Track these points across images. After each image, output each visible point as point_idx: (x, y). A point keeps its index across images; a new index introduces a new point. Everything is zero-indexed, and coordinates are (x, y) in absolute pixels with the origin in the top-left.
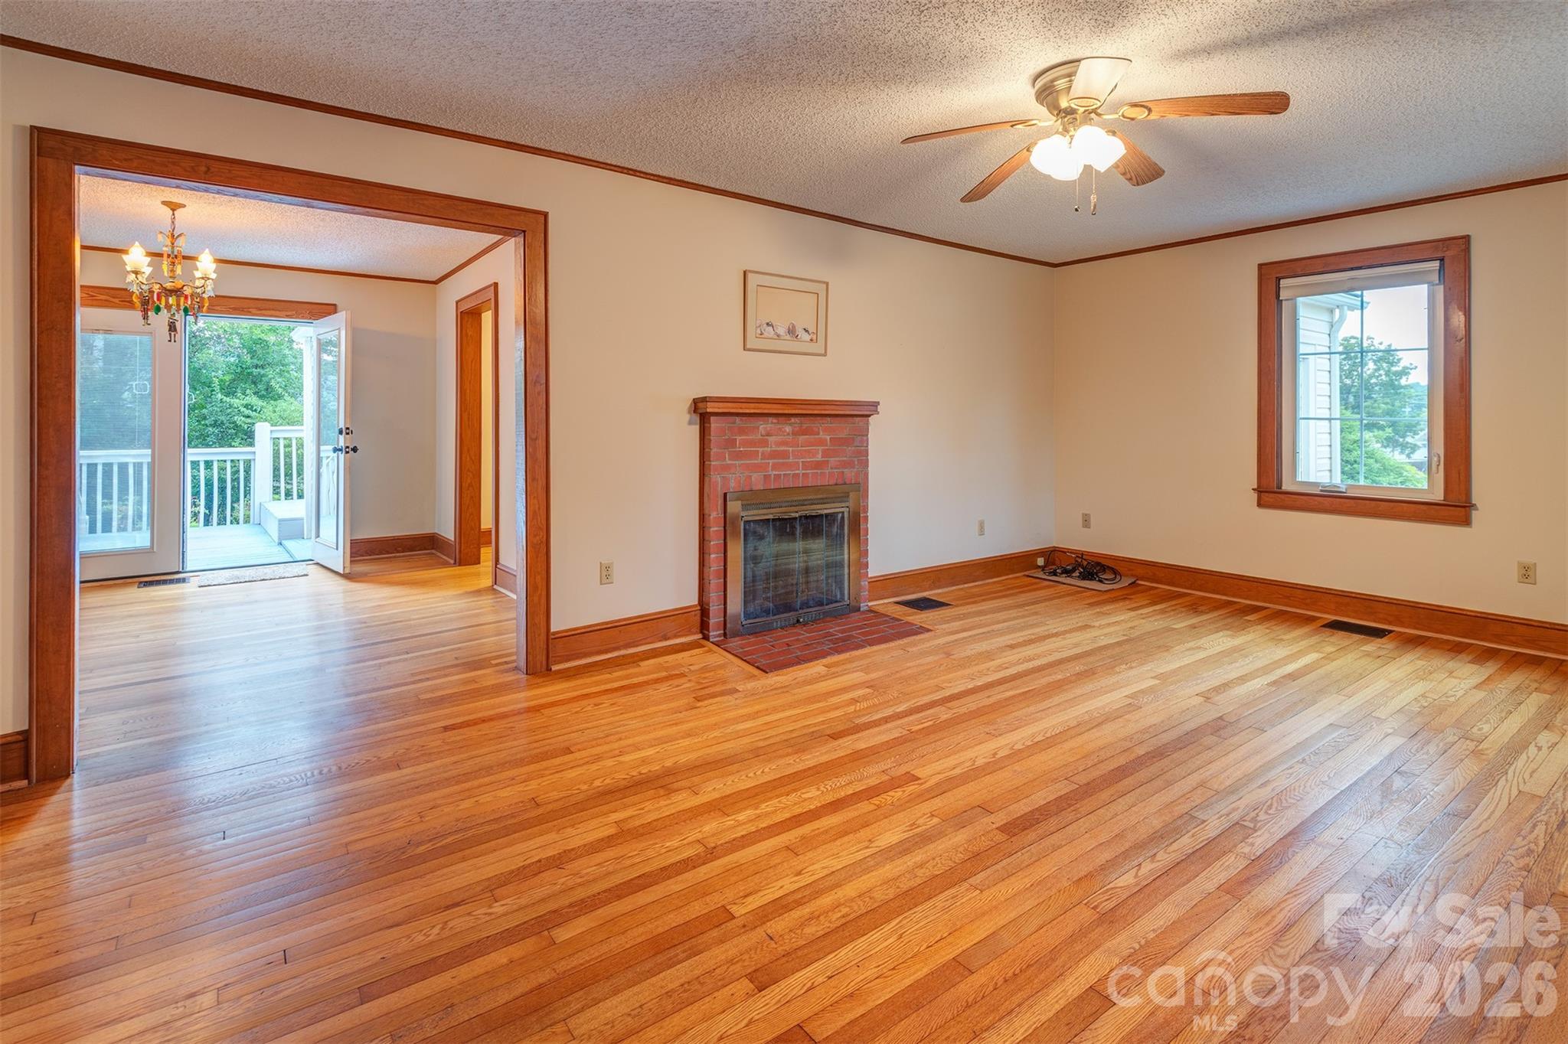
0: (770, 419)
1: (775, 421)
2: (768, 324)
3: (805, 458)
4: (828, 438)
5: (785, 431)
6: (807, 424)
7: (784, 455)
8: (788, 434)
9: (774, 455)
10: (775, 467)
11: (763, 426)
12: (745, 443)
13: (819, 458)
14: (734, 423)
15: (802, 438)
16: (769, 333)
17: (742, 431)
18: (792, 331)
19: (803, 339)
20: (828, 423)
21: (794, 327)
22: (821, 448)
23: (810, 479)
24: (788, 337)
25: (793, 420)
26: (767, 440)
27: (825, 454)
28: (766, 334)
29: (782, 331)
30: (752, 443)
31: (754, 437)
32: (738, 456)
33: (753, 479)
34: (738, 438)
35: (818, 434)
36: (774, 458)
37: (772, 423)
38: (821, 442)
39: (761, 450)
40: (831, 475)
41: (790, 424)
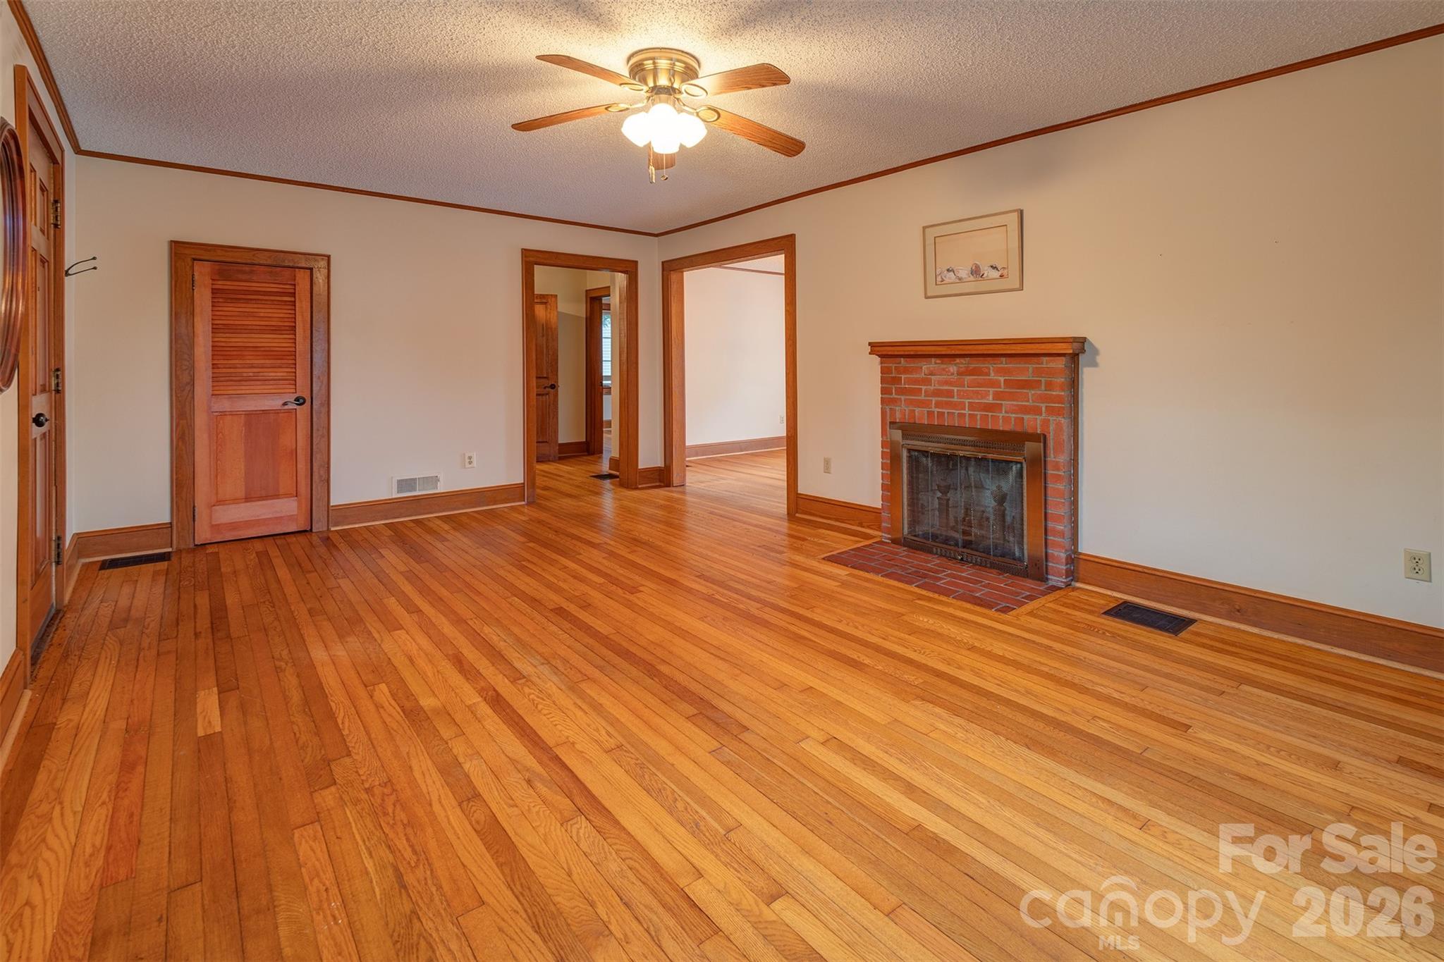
0: (933, 360)
1: (938, 361)
2: (948, 270)
3: (972, 398)
4: (1002, 379)
5: (949, 371)
6: (975, 364)
7: (950, 394)
8: (953, 374)
9: (937, 393)
10: (938, 405)
11: (926, 366)
12: (909, 381)
13: (990, 400)
14: (900, 363)
15: (967, 379)
16: (950, 278)
17: (906, 371)
18: (976, 272)
19: (990, 277)
20: (1003, 363)
21: (977, 267)
22: (991, 390)
23: (979, 422)
24: (972, 278)
25: (958, 360)
26: (931, 379)
27: (997, 396)
28: (947, 281)
29: (964, 273)
30: (916, 381)
31: (918, 376)
32: (902, 391)
33: (917, 414)
34: (903, 376)
35: (988, 374)
36: (939, 396)
37: (936, 363)
38: (994, 384)
39: (924, 388)
40: (1006, 419)
41: (955, 364)
